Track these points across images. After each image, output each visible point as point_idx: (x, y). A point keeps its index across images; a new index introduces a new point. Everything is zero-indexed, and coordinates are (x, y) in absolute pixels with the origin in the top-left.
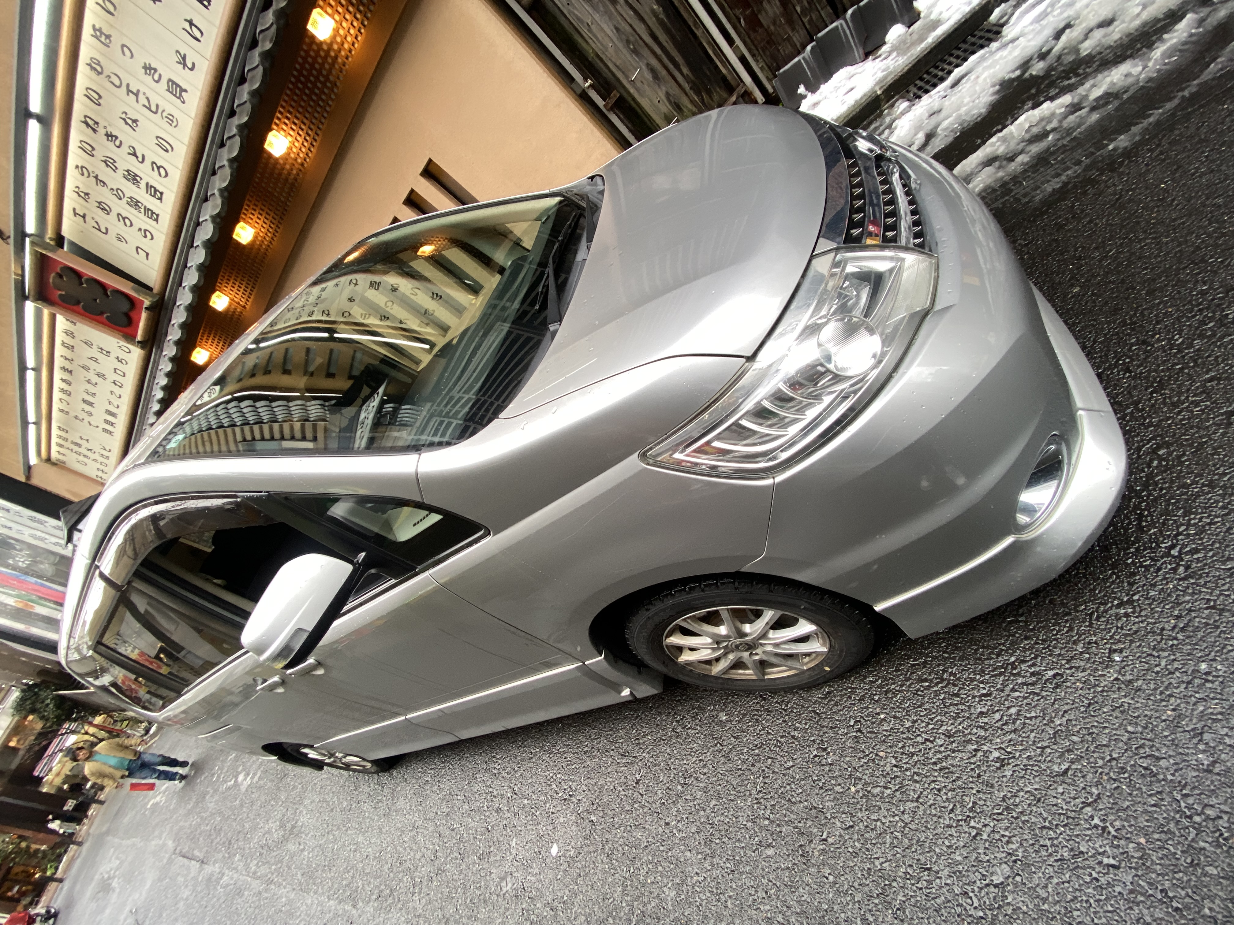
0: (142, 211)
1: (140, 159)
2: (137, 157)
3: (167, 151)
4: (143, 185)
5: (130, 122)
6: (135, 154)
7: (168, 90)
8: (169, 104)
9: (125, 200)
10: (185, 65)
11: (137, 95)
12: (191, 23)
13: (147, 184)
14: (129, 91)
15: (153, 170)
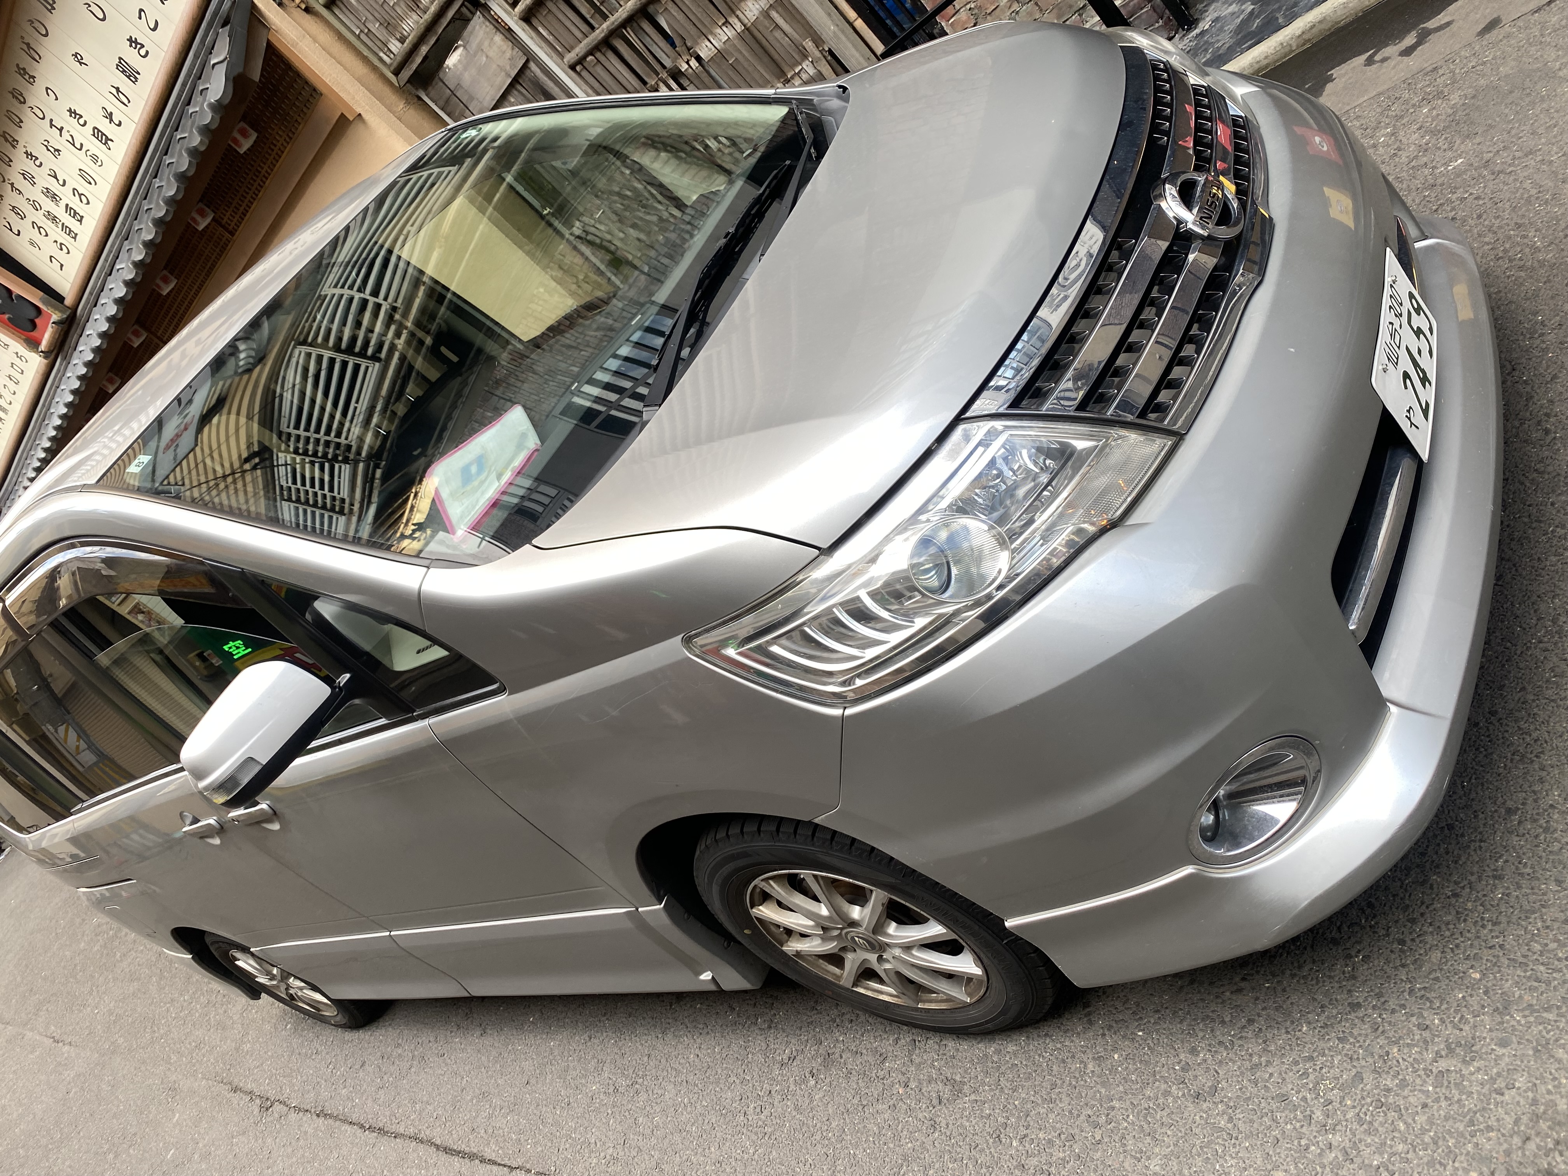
0: (60, 226)
1: (61, 182)
2: (58, 180)
3: (90, 183)
4: (62, 204)
5: (52, 150)
6: (55, 177)
7: (94, 135)
8: (94, 146)
9: (42, 212)
10: (111, 120)
11: (61, 130)
12: (118, 89)
13: (67, 205)
14: (52, 125)
15: (74, 195)
